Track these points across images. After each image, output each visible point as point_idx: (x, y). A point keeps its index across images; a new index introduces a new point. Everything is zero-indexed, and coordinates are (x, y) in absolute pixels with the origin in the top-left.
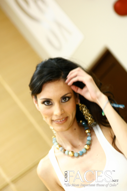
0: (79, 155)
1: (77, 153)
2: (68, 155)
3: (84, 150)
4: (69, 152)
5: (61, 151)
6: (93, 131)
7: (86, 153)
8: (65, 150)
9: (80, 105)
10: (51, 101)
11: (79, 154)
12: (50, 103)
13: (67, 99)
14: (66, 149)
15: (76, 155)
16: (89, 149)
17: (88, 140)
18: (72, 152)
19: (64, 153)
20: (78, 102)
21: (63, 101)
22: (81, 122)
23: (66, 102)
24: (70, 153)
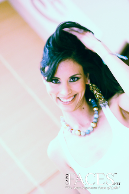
0: (86, 134)
1: (83, 132)
2: (75, 134)
3: (90, 129)
4: (75, 131)
5: (69, 130)
6: (101, 109)
7: (93, 131)
8: (72, 130)
9: (90, 85)
10: (59, 80)
11: (85, 132)
12: (58, 82)
13: (76, 79)
14: (73, 128)
15: (83, 134)
16: (96, 126)
17: (96, 118)
18: (79, 131)
19: (71, 132)
20: (87, 82)
21: (72, 80)
22: (90, 100)
23: (74, 81)
24: (77, 132)
